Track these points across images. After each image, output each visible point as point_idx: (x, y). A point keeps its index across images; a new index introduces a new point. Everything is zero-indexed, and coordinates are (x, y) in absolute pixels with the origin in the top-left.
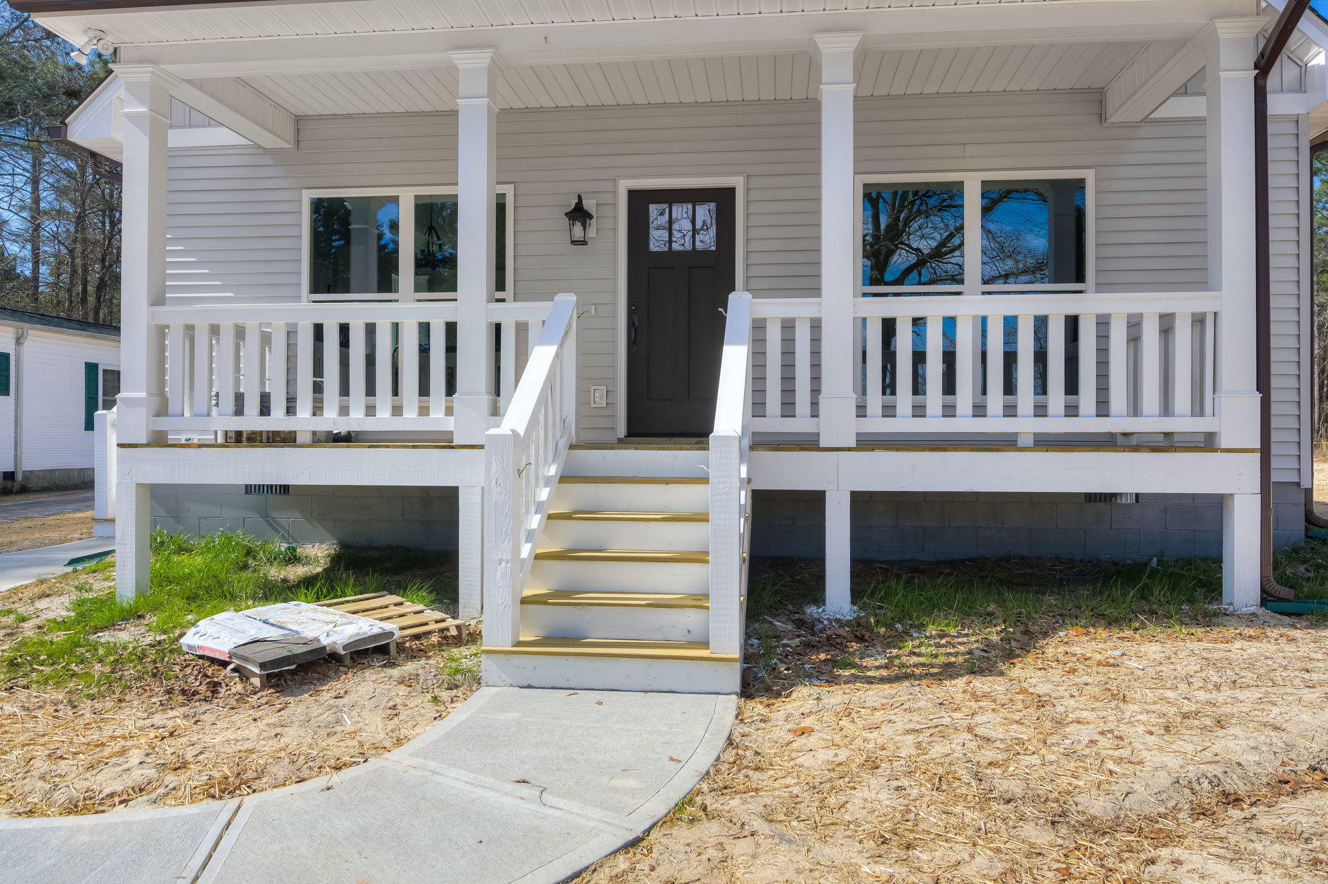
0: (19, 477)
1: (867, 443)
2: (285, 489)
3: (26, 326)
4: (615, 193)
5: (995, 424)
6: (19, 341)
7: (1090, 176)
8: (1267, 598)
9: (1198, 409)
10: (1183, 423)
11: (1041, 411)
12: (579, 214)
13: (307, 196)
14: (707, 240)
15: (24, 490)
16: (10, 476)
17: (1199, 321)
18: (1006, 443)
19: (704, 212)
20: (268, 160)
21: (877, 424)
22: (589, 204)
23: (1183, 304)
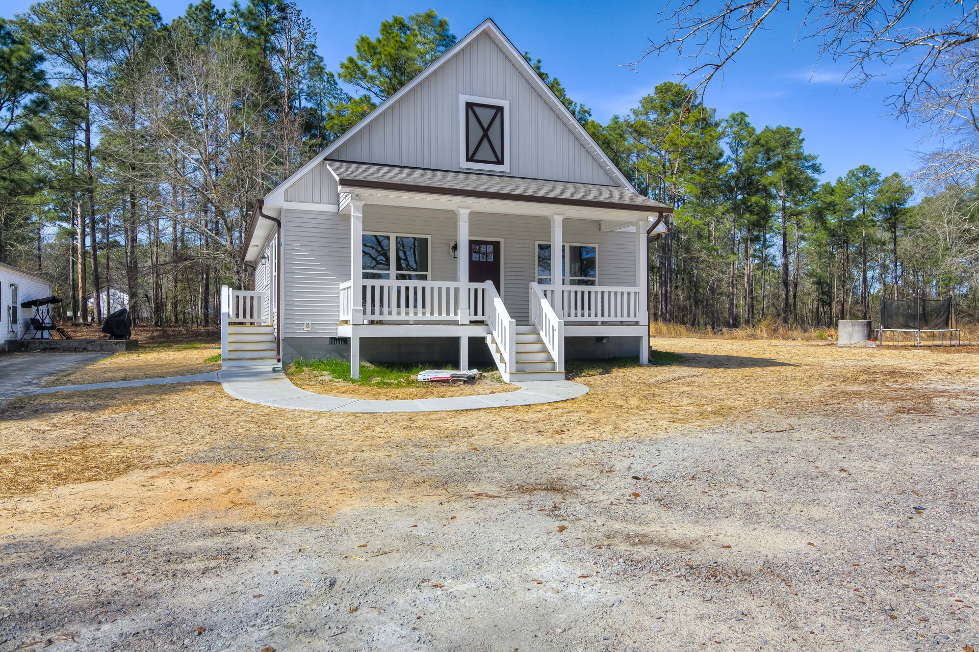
5: (593, 318)
7: (597, 246)
8: (649, 361)
9: (635, 316)
10: (632, 319)
11: (603, 315)
12: (455, 248)
14: (491, 259)
17: (635, 293)
18: (594, 324)
19: (490, 249)
23: (632, 289)
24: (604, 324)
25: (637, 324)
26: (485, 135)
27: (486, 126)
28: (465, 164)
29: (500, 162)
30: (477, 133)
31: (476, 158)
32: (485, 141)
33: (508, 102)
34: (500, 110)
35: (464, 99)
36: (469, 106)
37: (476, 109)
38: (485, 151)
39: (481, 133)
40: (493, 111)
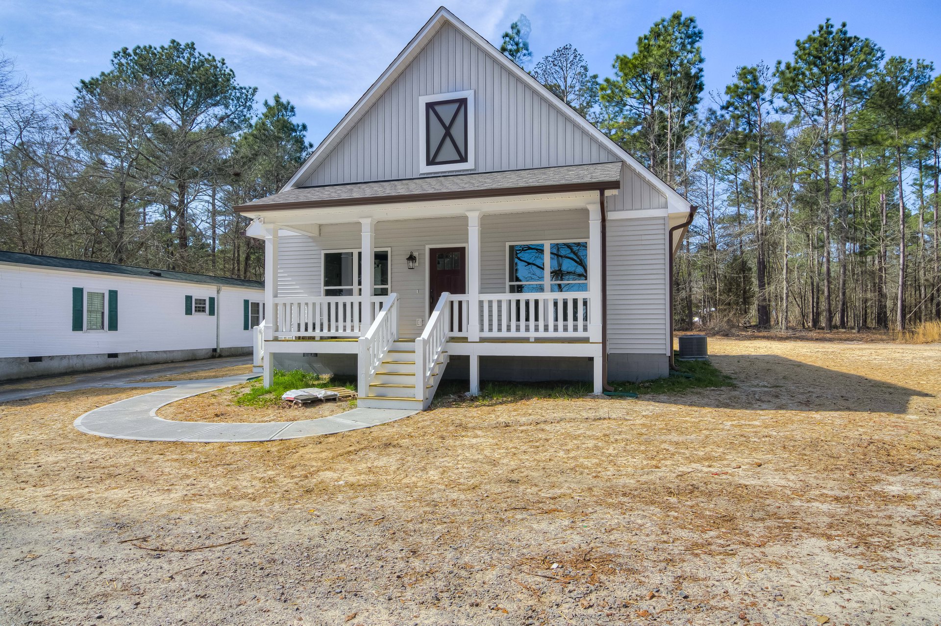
0: (218, 351)
1: (483, 340)
2: (316, 355)
3: (221, 285)
4: (424, 250)
5: (522, 334)
6: (218, 292)
8: (604, 390)
11: (537, 329)
12: (412, 258)
13: (323, 252)
15: (220, 356)
16: (215, 350)
18: (526, 340)
19: (456, 256)
20: (310, 240)
21: (486, 334)
22: (415, 254)
24: (538, 340)
25: (586, 340)
26: (448, 134)
27: (447, 124)
28: (424, 169)
29: (464, 159)
30: (438, 132)
31: (438, 160)
32: (448, 140)
33: (472, 92)
34: (463, 102)
35: (423, 101)
36: (430, 106)
37: (437, 108)
38: (448, 151)
39: (443, 131)
40: (456, 106)
